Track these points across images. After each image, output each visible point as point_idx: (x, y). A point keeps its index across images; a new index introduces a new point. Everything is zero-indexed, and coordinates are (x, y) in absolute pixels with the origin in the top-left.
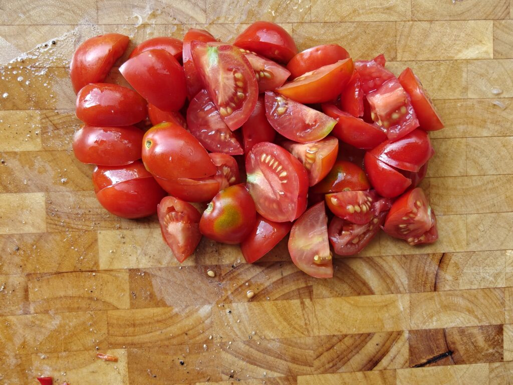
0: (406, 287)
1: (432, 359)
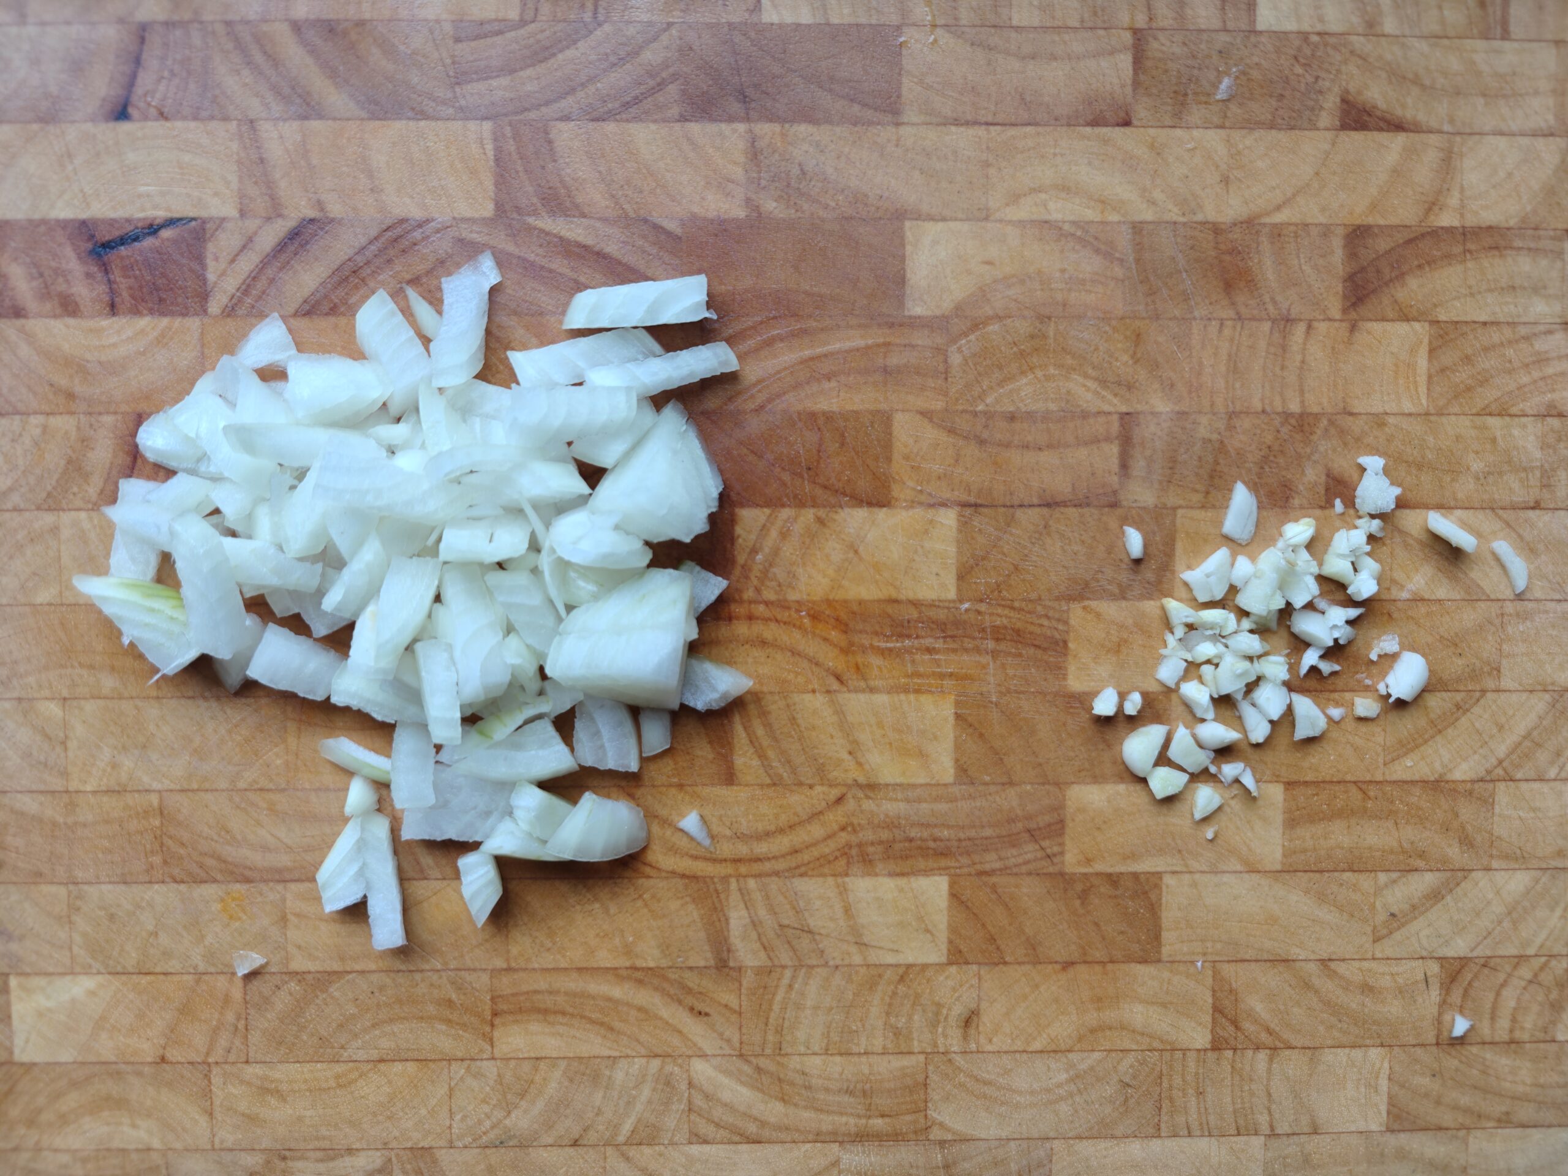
1: (147, 237)
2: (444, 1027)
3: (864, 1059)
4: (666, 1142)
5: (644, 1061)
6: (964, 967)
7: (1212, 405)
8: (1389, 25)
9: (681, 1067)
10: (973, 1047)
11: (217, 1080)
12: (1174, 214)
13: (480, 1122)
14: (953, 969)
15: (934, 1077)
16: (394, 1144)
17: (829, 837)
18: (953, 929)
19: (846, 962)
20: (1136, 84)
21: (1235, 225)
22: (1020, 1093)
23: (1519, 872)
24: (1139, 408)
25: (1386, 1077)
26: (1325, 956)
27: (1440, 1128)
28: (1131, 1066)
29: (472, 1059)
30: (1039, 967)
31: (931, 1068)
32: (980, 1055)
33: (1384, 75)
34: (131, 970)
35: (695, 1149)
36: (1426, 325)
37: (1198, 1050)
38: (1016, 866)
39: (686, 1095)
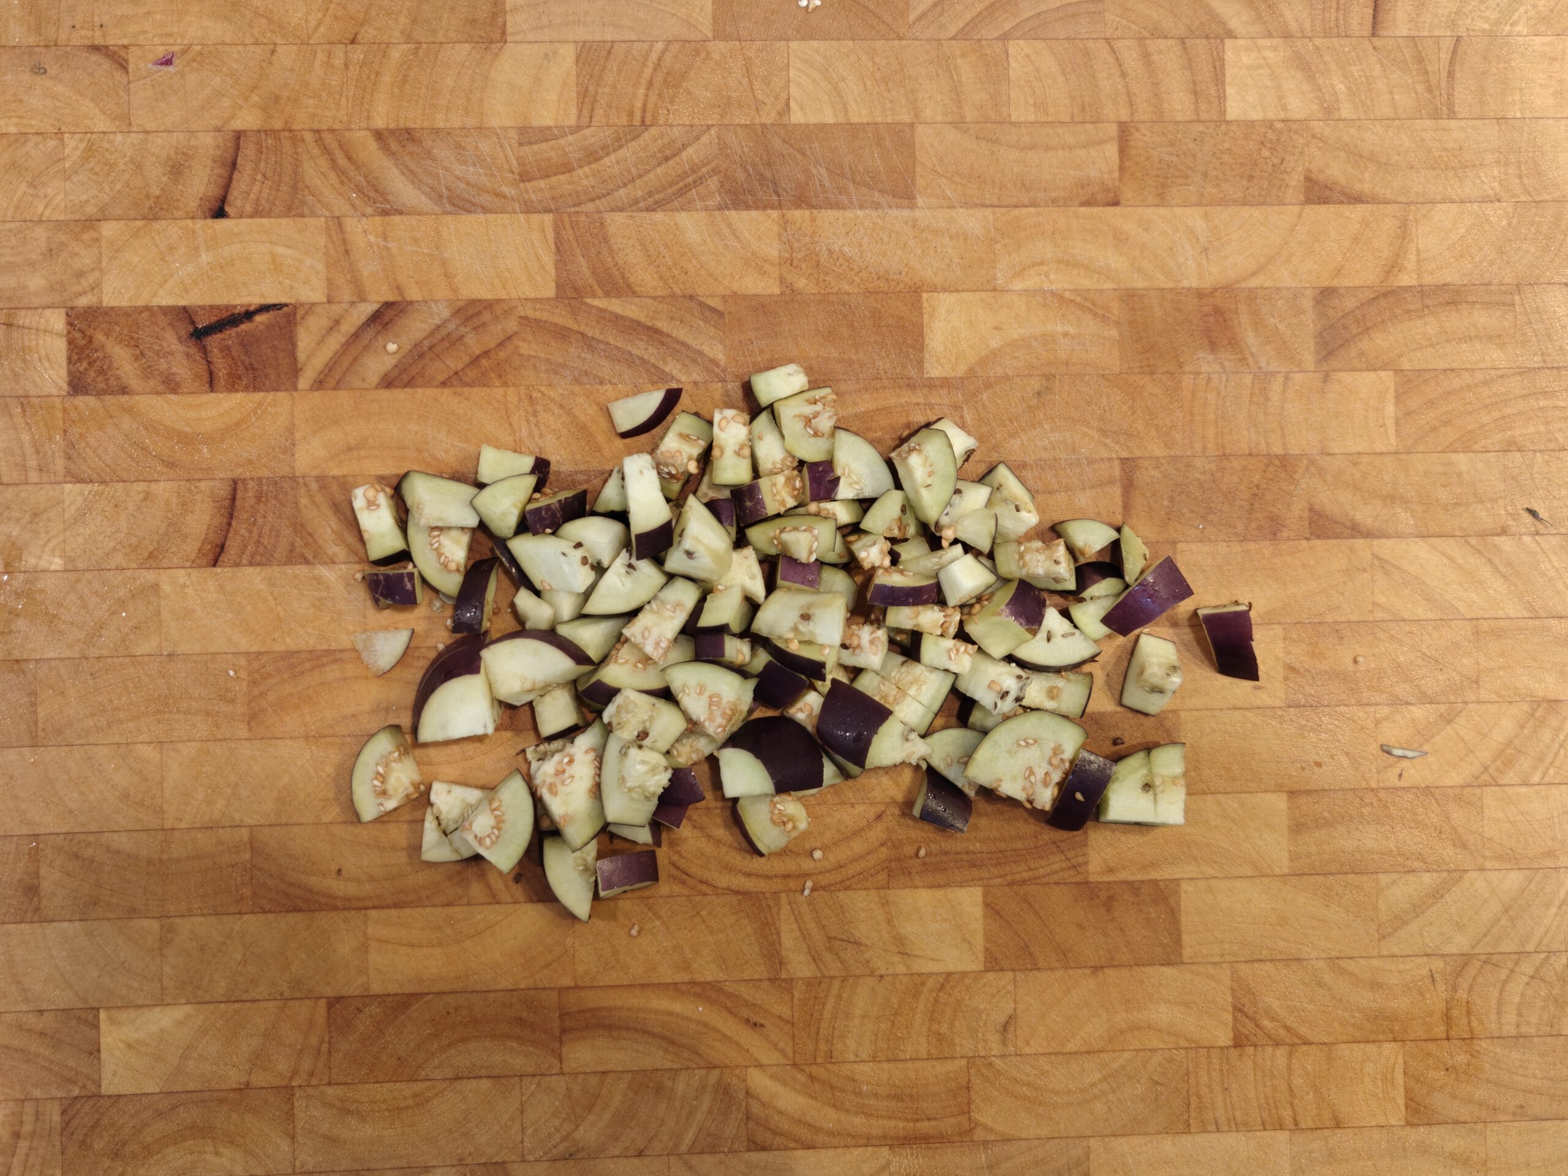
0: (303, 490)
1: (242, 323)
2: (515, 1045)
3: (910, 1065)
4: (726, 1150)
5: (703, 1072)
6: (1000, 974)
7: (1204, 448)
8: (1346, 111)
9: (738, 1077)
10: (1011, 1049)
11: (299, 1103)
12: (1162, 281)
13: (550, 1136)
14: (990, 976)
15: (976, 1081)
16: (469, 1160)
17: (870, 852)
18: (989, 937)
19: (891, 971)
20: (1122, 169)
21: (1215, 290)
22: (1057, 1093)
23: (1512, 872)
24: (1138, 454)
25: (1402, 1070)
26: (1335, 954)
27: (1456, 1122)
28: (1160, 1064)
29: (542, 1075)
30: (1071, 972)
31: (972, 1071)
32: (1018, 1058)
33: (1343, 154)
34: (220, 999)
35: (754, 1156)
36: (1391, 373)
37: (1221, 1048)
38: (1044, 876)
39: (744, 1104)
